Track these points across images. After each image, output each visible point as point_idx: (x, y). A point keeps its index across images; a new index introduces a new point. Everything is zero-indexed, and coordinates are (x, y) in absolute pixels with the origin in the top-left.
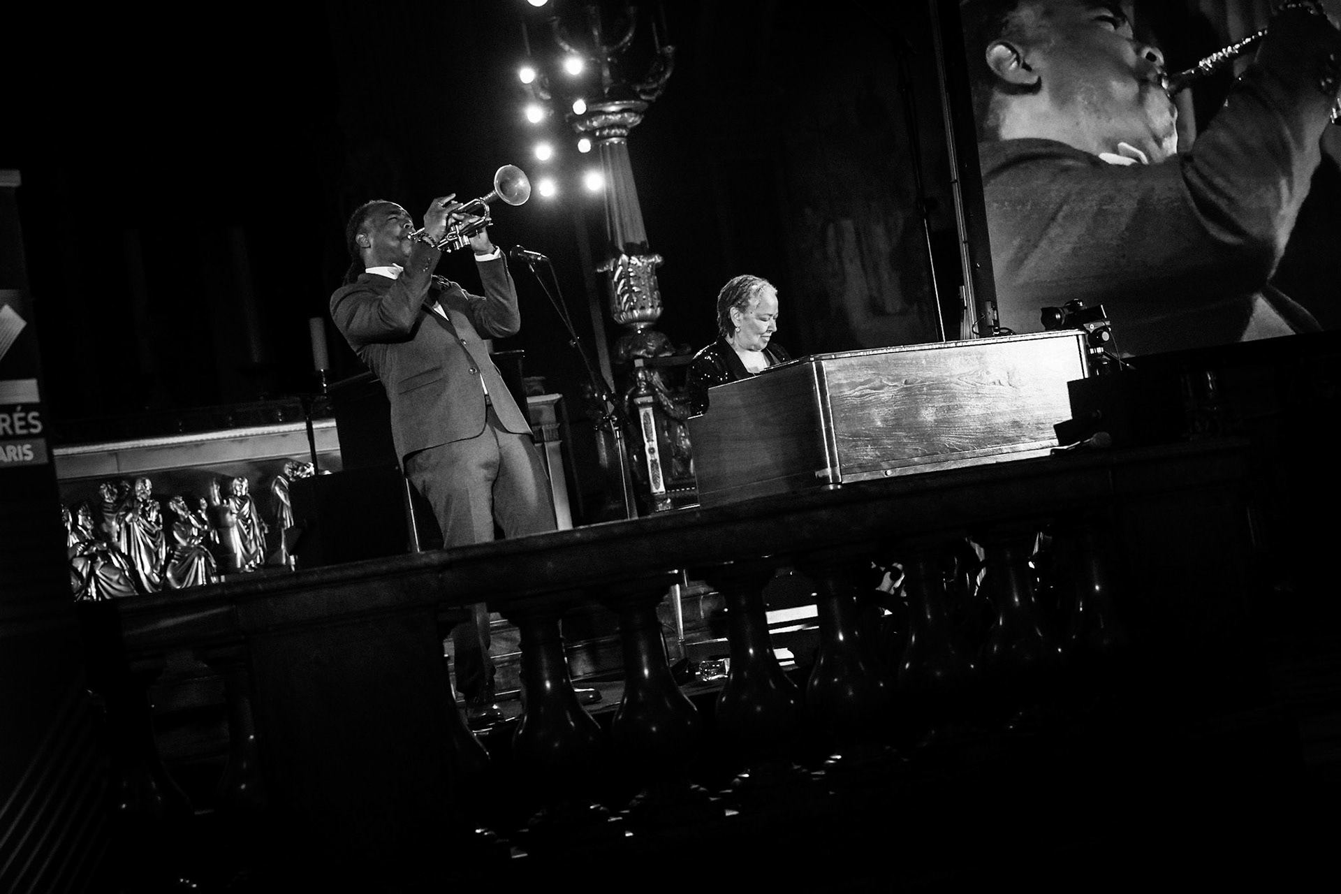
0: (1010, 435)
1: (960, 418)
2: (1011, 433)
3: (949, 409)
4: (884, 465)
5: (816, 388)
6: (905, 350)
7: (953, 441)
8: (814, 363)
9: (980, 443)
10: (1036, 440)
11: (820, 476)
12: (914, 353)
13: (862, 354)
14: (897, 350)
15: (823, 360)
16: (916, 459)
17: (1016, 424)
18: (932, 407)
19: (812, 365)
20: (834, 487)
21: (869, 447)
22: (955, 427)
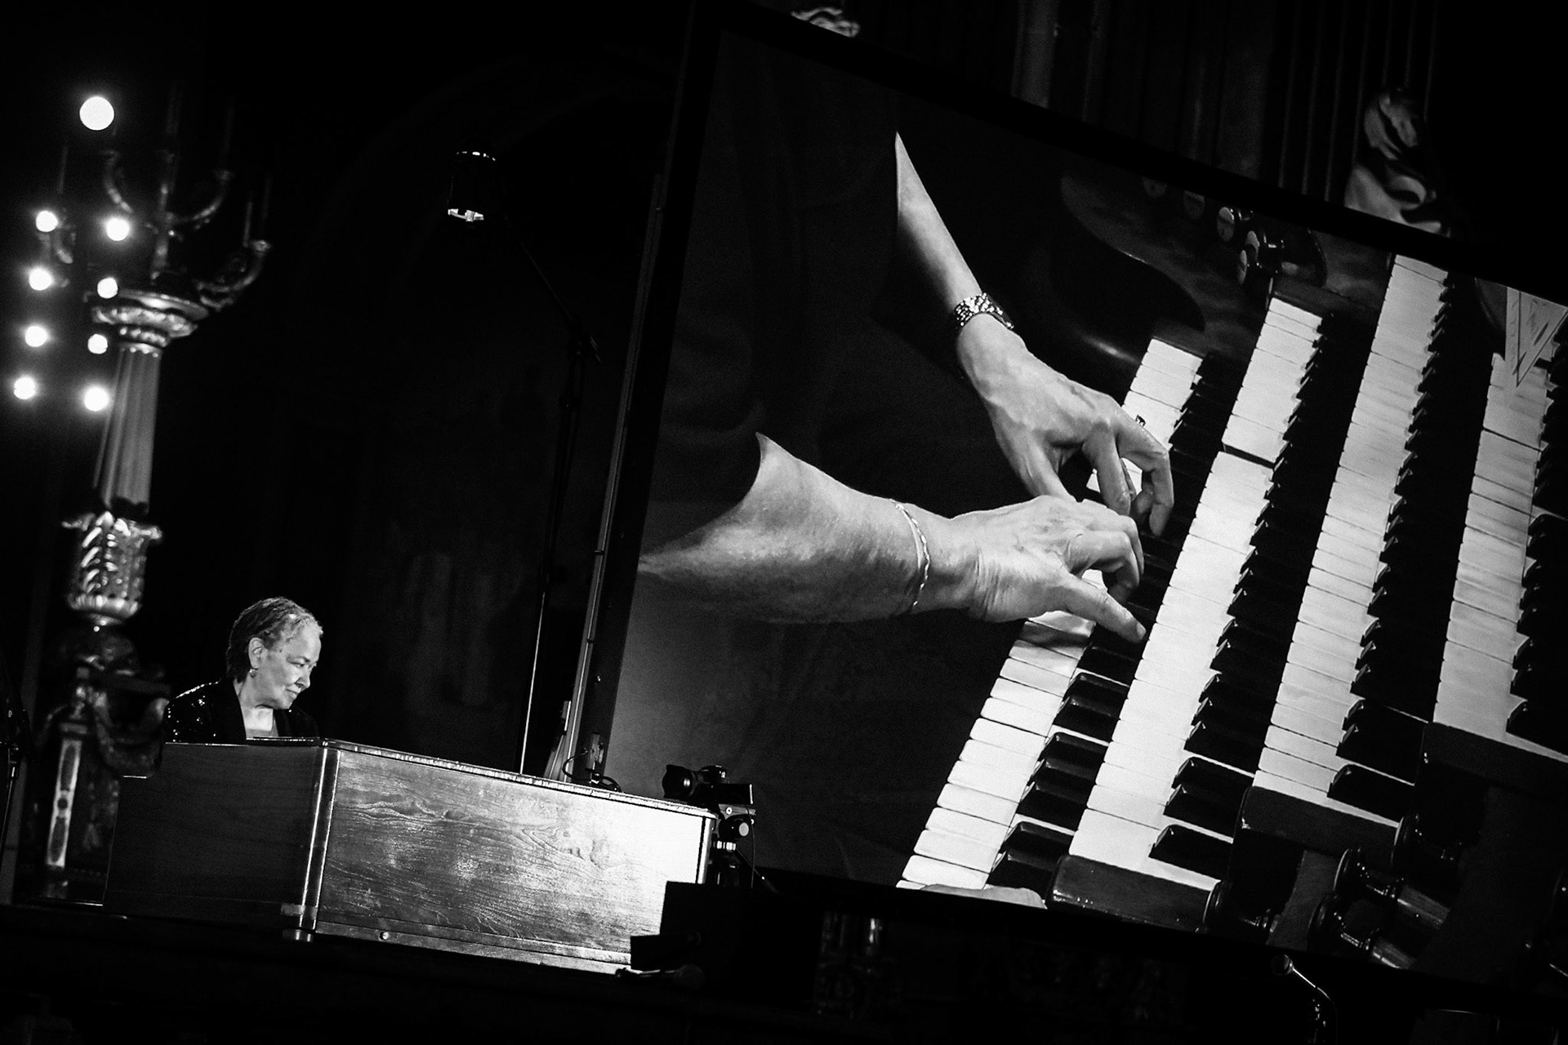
0: (573, 931)
1: (512, 887)
2: (574, 929)
3: (497, 869)
4: (383, 923)
5: (319, 786)
6: (460, 769)
7: (489, 917)
8: (326, 750)
9: (526, 930)
10: (606, 948)
11: (287, 912)
12: (472, 777)
13: (398, 756)
14: (449, 765)
15: (339, 749)
16: (430, 927)
17: (584, 917)
18: (474, 860)
19: (323, 752)
20: (301, 936)
21: (370, 890)
22: (498, 898)
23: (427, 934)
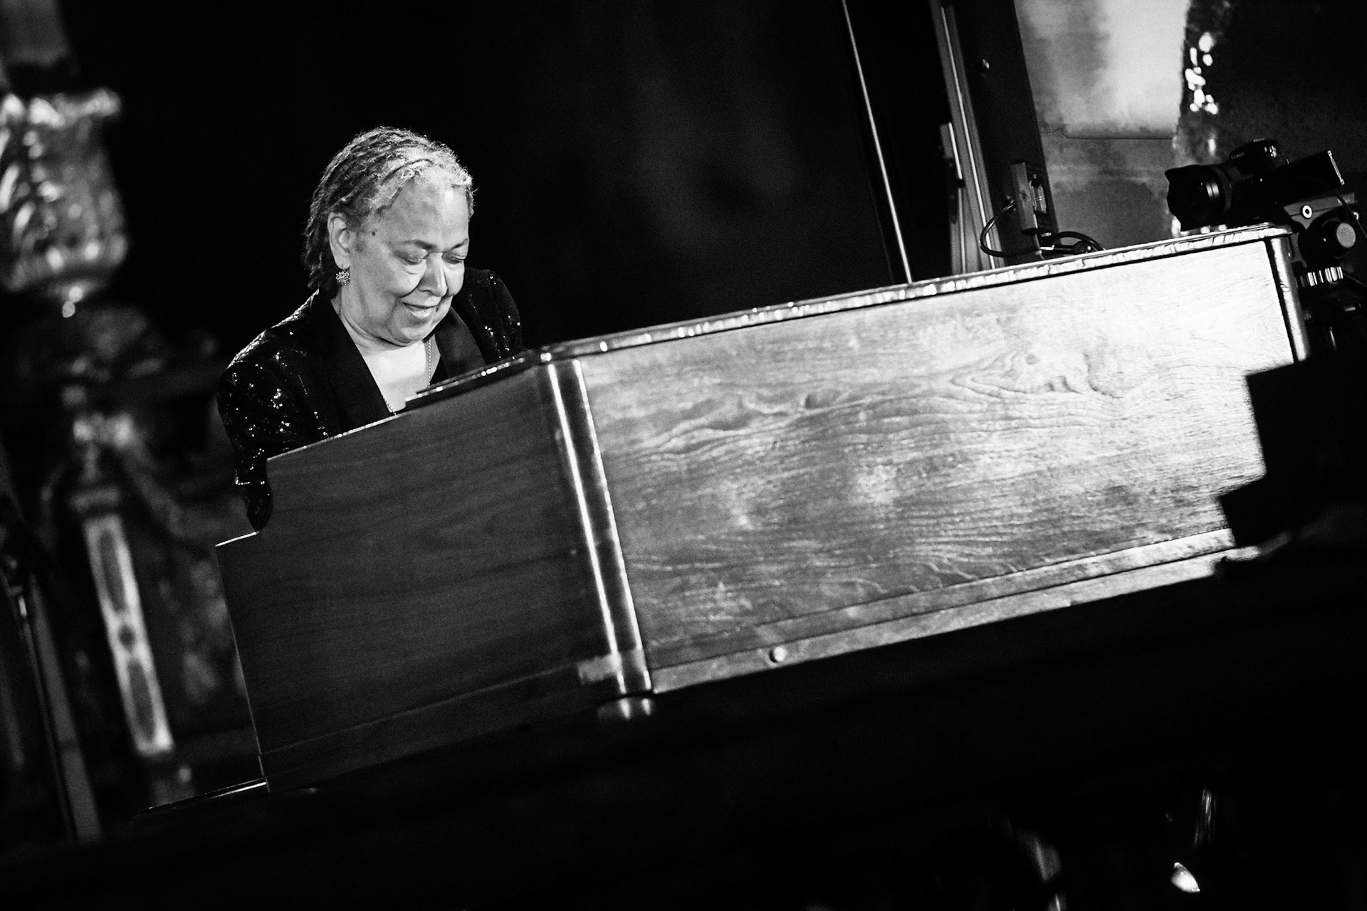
0: (1107, 526)
1: (968, 490)
2: (1108, 521)
3: (932, 467)
4: (766, 634)
5: (563, 440)
6: (801, 315)
7: (949, 554)
8: (552, 371)
9: (1023, 553)
10: (1176, 533)
11: (591, 676)
12: (825, 320)
13: (681, 333)
14: (779, 314)
15: (575, 357)
16: (852, 612)
17: (1118, 495)
18: (885, 464)
19: (548, 373)
20: (631, 707)
21: (721, 587)
22: (953, 515)
23: (852, 625)
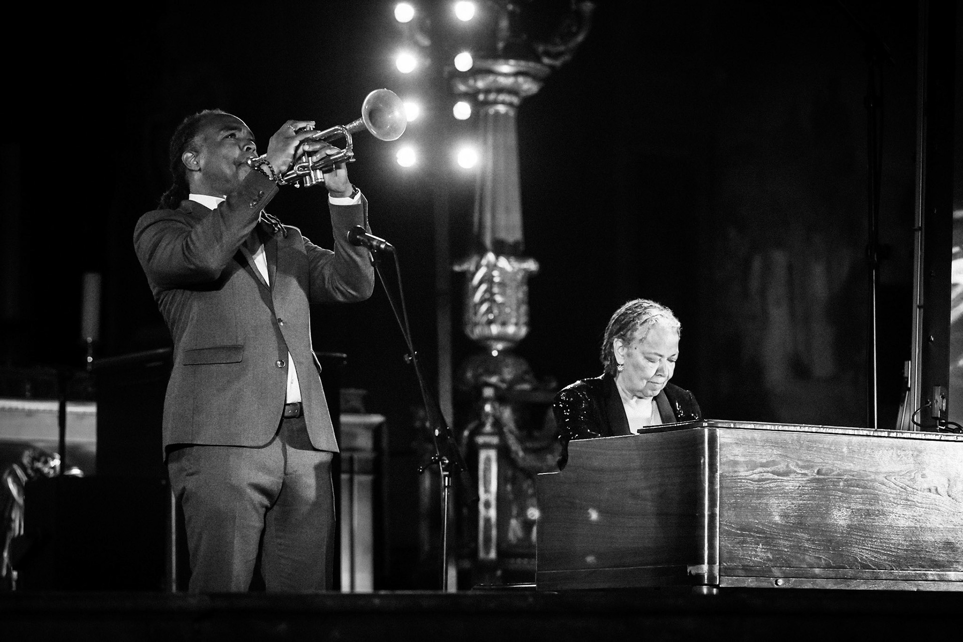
0: (941, 559)
1: (883, 528)
2: (942, 557)
3: (868, 514)
4: (776, 571)
5: (704, 462)
6: (824, 431)
7: (866, 555)
8: (706, 430)
9: (900, 562)
11: (693, 572)
12: (835, 436)
13: (768, 427)
14: (814, 430)
15: (718, 427)
16: (817, 571)
17: (949, 546)
18: (848, 508)
19: (704, 432)
20: (708, 589)
21: (761, 545)
22: (872, 538)
23: (816, 577)
